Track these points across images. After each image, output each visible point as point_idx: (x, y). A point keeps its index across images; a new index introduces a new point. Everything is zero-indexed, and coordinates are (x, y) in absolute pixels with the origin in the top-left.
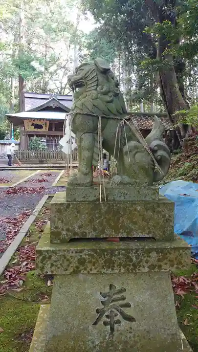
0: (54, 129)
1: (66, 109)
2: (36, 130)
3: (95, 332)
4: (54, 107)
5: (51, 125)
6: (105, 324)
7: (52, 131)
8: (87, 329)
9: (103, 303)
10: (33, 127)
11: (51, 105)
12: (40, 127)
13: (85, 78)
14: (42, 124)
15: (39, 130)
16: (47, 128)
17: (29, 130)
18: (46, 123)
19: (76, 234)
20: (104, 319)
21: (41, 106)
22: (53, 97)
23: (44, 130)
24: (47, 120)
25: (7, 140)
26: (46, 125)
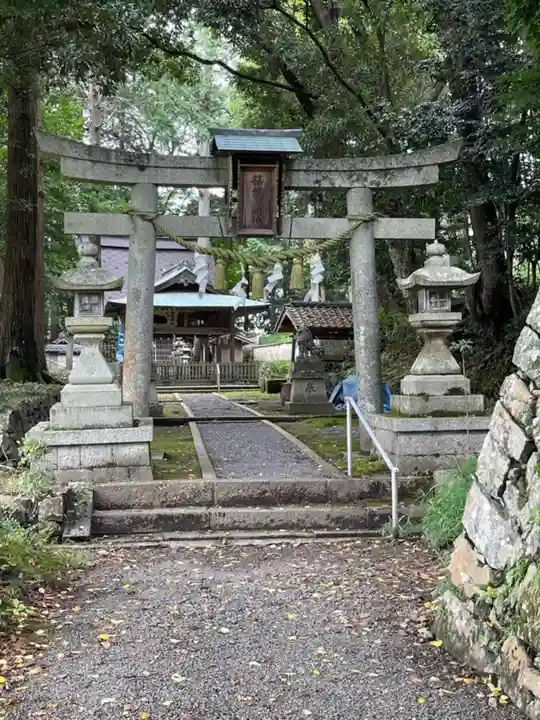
5: (181, 316)
11: (182, 281)
12: (162, 320)
14: (165, 316)
18: (173, 313)
21: (165, 284)
22: (185, 268)
23: (170, 326)
24: (177, 308)
25: (61, 343)
26: (173, 317)
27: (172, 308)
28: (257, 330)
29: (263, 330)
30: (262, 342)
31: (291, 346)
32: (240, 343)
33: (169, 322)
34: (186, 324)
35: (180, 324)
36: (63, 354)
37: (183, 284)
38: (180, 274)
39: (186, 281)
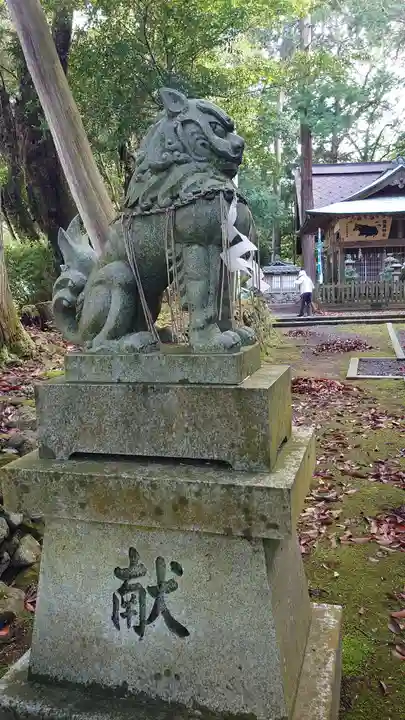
0: (400, 234)
4: (401, 186)
5: (394, 225)
7: (396, 237)
10: (358, 232)
11: (397, 182)
12: (372, 231)
15: (370, 238)
16: (388, 232)
17: (350, 238)
18: (385, 222)
21: (375, 187)
22: (400, 166)
23: (380, 238)
24: (389, 214)
25: (276, 264)
26: (385, 226)
33: (380, 232)
35: (393, 234)
36: (278, 275)
37: (397, 186)
38: (394, 174)
39: (401, 182)
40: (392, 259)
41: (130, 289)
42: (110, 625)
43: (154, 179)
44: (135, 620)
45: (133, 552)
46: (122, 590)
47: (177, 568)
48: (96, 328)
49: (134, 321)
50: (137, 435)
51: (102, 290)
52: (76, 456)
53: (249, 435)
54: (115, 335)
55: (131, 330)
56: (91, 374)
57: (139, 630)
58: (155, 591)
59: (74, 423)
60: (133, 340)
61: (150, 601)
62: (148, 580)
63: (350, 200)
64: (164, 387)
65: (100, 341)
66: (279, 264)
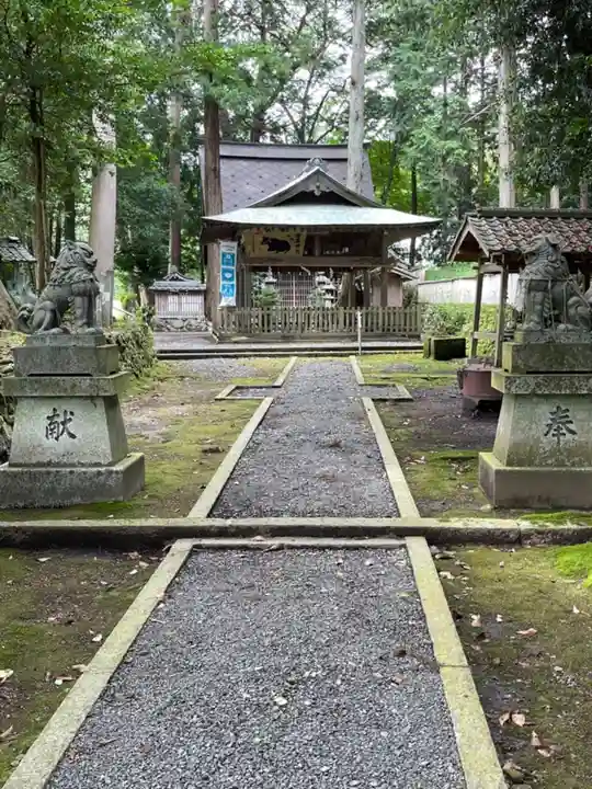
1: (348, 198)
2: (273, 254)
3: (545, 441)
4: (317, 193)
5: (310, 240)
6: (553, 435)
7: (313, 255)
8: (539, 438)
9: (552, 419)
10: (267, 247)
11: (312, 188)
12: (284, 246)
13: (538, 250)
14: (288, 240)
16: (301, 249)
17: (257, 254)
18: (298, 236)
19: (531, 367)
20: (552, 432)
21: (286, 192)
22: (317, 168)
23: (294, 254)
24: (302, 228)
25: (173, 279)
26: (298, 241)
27: (294, 227)
28: (424, 262)
29: (432, 262)
30: (430, 278)
31: (474, 284)
32: (398, 279)
33: (293, 249)
34: (317, 252)
35: (310, 251)
36: (175, 293)
37: (313, 192)
38: (309, 177)
39: (318, 187)
40: (325, 279)
41: (53, 311)
42: (45, 439)
43: (63, 272)
44: (55, 435)
45: (54, 410)
46: (50, 425)
47: (72, 413)
48: (39, 326)
49: (54, 323)
50: (56, 366)
51: (43, 312)
52: (32, 375)
53: (99, 364)
54: (46, 329)
55: (53, 327)
56: (36, 344)
57: (57, 439)
58: (63, 423)
59: (30, 361)
60: (54, 330)
61: (61, 427)
62: (61, 419)
63: (256, 206)
64: (66, 348)
65: (40, 332)
66: (177, 279)
